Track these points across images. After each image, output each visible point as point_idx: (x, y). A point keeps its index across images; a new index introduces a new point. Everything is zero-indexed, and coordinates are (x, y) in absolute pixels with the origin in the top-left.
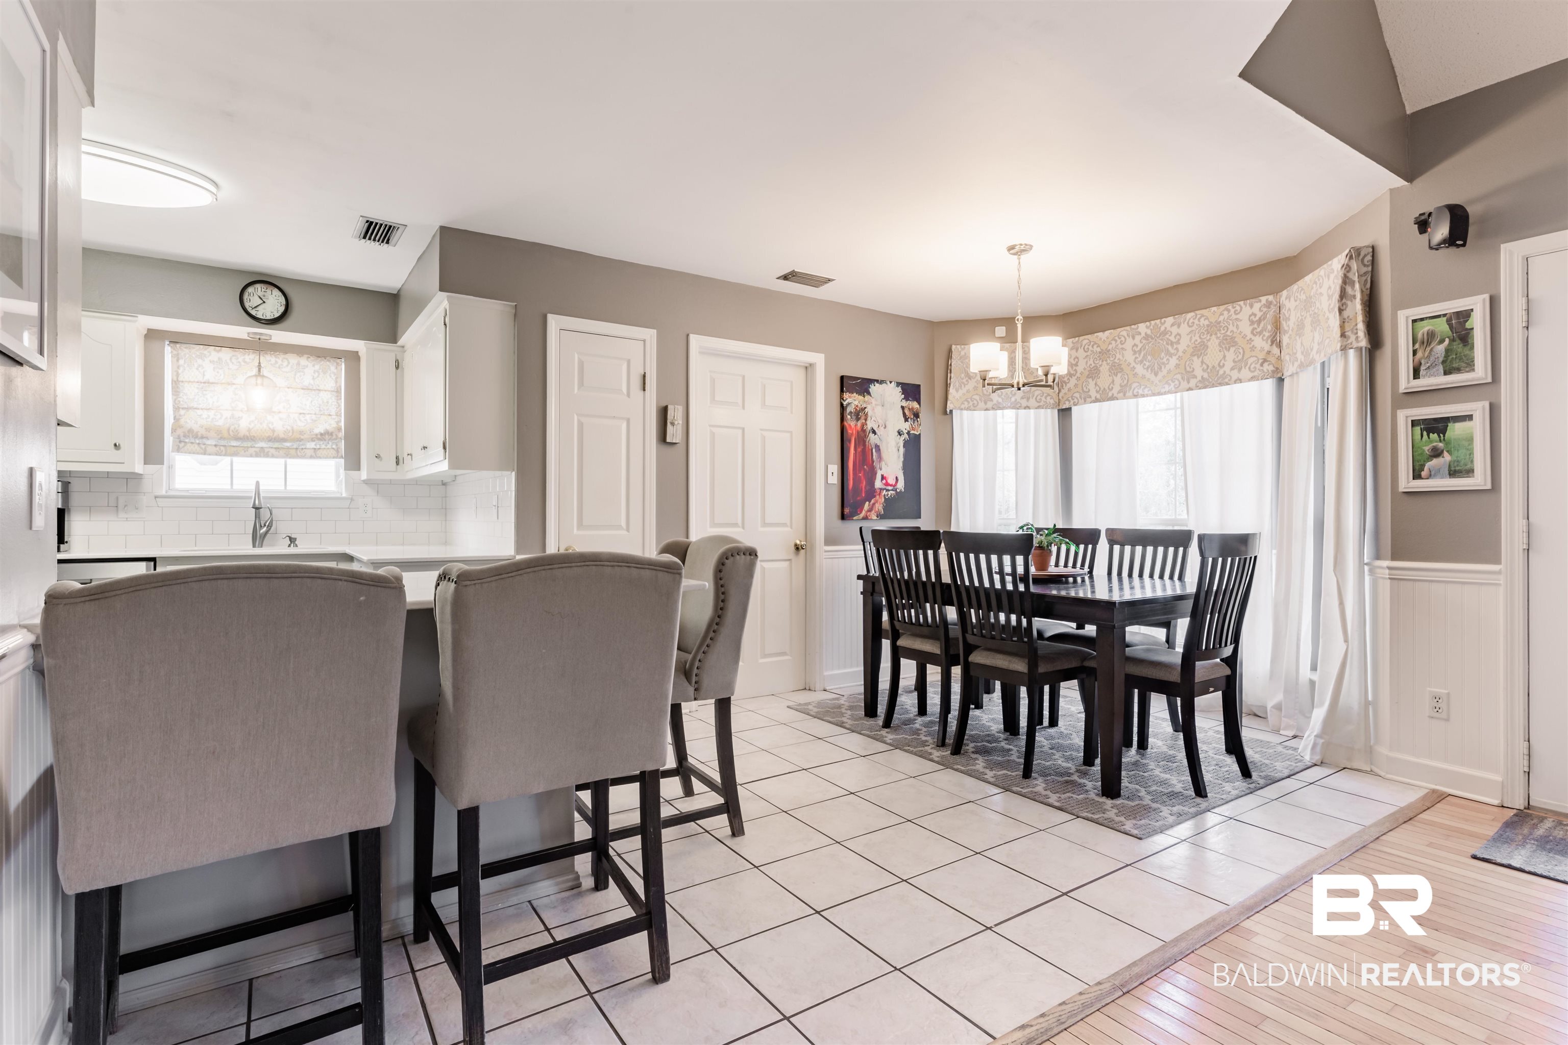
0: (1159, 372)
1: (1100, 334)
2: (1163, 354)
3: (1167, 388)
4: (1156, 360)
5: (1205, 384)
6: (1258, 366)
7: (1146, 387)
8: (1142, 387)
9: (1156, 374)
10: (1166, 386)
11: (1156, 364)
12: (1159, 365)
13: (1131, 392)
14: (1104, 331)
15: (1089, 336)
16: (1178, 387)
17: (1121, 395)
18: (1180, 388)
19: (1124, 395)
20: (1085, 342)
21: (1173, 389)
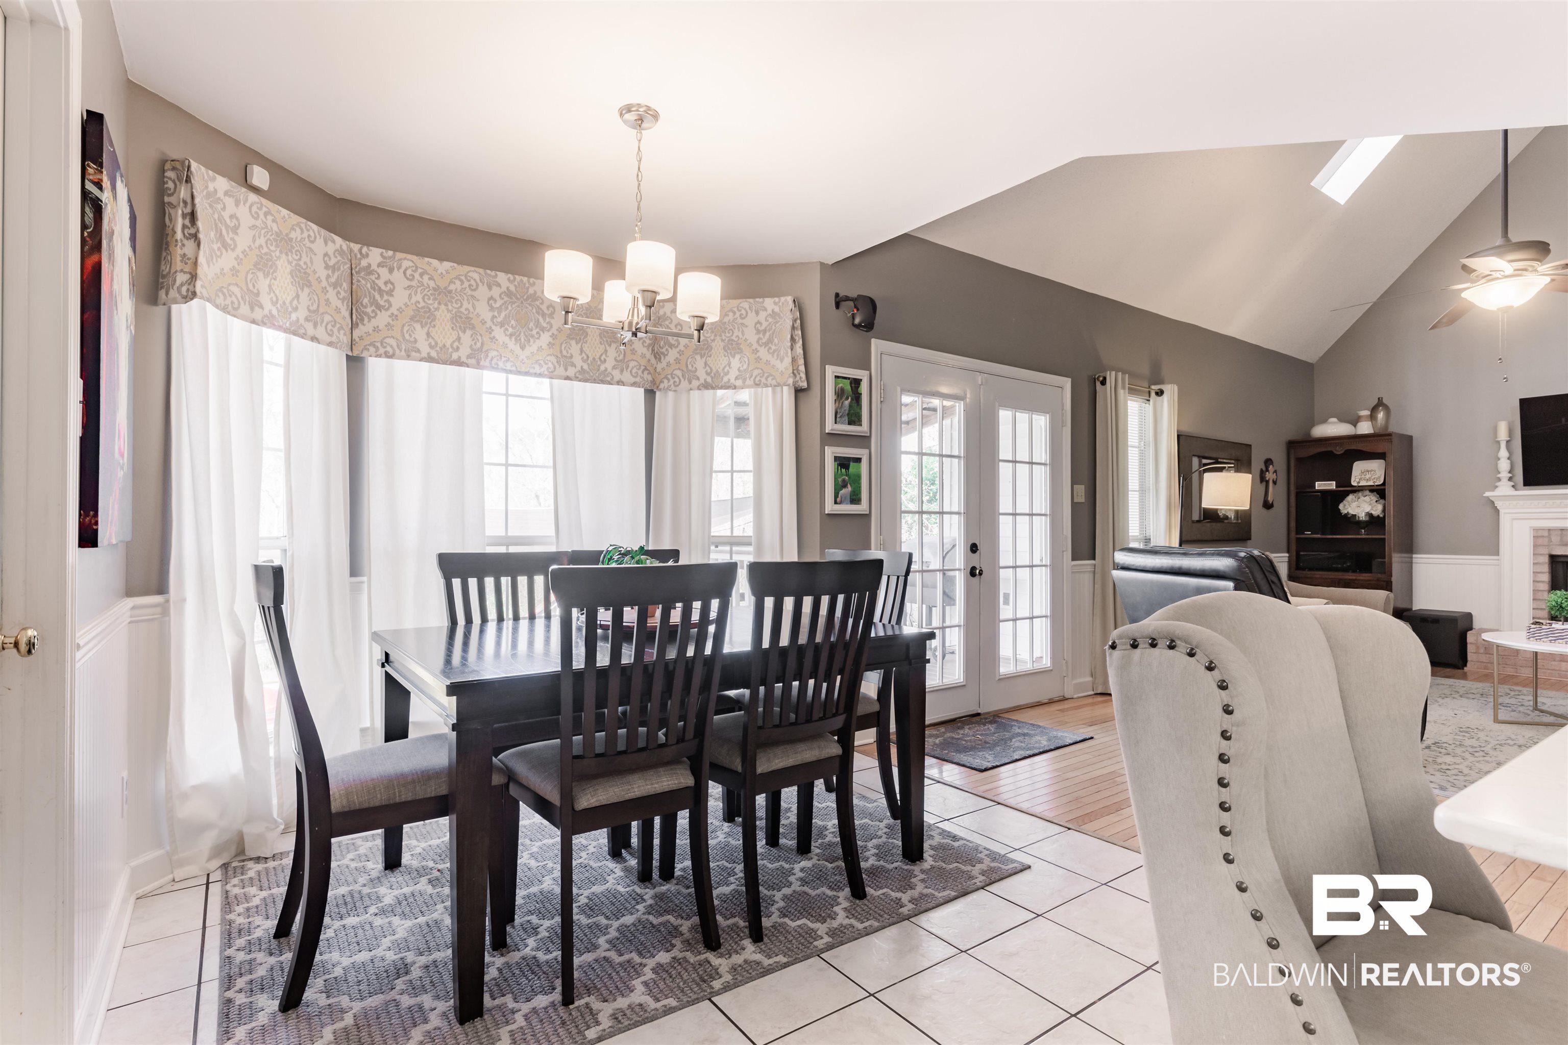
0: (527, 346)
1: (435, 262)
2: (531, 325)
3: (537, 370)
4: (523, 328)
5: (583, 378)
6: (640, 372)
7: (508, 360)
8: (503, 359)
9: (523, 348)
10: (537, 367)
11: (522, 334)
12: (526, 336)
13: (488, 360)
14: (441, 259)
15: (414, 258)
16: (552, 372)
17: (472, 361)
18: (554, 373)
19: (478, 363)
20: (406, 264)
21: (546, 373)
